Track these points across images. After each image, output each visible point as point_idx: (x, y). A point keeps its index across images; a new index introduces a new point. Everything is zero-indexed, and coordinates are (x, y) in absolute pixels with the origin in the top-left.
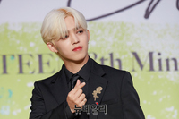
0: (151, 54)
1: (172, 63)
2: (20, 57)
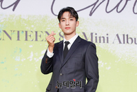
0: (92, 34)
1: (102, 39)
2: (26, 32)
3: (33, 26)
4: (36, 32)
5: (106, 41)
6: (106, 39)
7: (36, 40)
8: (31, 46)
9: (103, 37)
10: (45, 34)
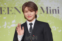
2: (1, 8)
3: (5, 4)
4: (8, 8)
5: (57, 12)
6: (57, 11)
7: (8, 13)
8: (5, 18)
9: (55, 10)
10: (14, 9)
